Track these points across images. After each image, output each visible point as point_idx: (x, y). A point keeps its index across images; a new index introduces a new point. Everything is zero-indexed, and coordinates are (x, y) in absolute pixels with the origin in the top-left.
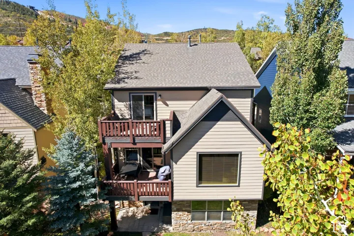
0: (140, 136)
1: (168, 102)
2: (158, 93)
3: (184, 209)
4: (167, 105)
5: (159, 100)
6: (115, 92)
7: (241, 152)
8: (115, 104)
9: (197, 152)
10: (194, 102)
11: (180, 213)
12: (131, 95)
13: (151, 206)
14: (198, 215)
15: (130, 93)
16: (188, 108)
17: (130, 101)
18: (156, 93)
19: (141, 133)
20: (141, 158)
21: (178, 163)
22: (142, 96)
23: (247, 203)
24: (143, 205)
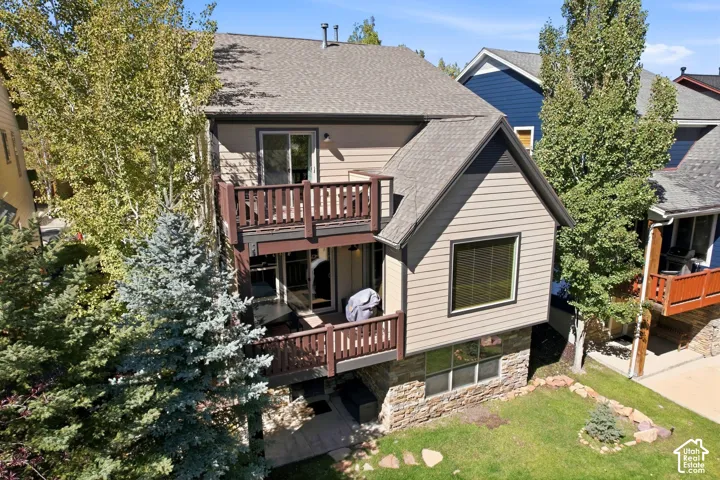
0: (328, 219)
1: (343, 152)
2: (323, 129)
3: (412, 375)
4: (341, 157)
5: (325, 148)
6: (220, 127)
7: (520, 233)
8: (221, 156)
9: (452, 242)
10: (393, 151)
11: (405, 386)
12: (261, 133)
13: (305, 397)
14: (436, 381)
15: (258, 130)
16: (383, 164)
17: (258, 150)
18: (317, 130)
19: (329, 213)
20: (285, 288)
21: (417, 270)
22: (286, 136)
23: (515, 336)
24: (288, 401)
